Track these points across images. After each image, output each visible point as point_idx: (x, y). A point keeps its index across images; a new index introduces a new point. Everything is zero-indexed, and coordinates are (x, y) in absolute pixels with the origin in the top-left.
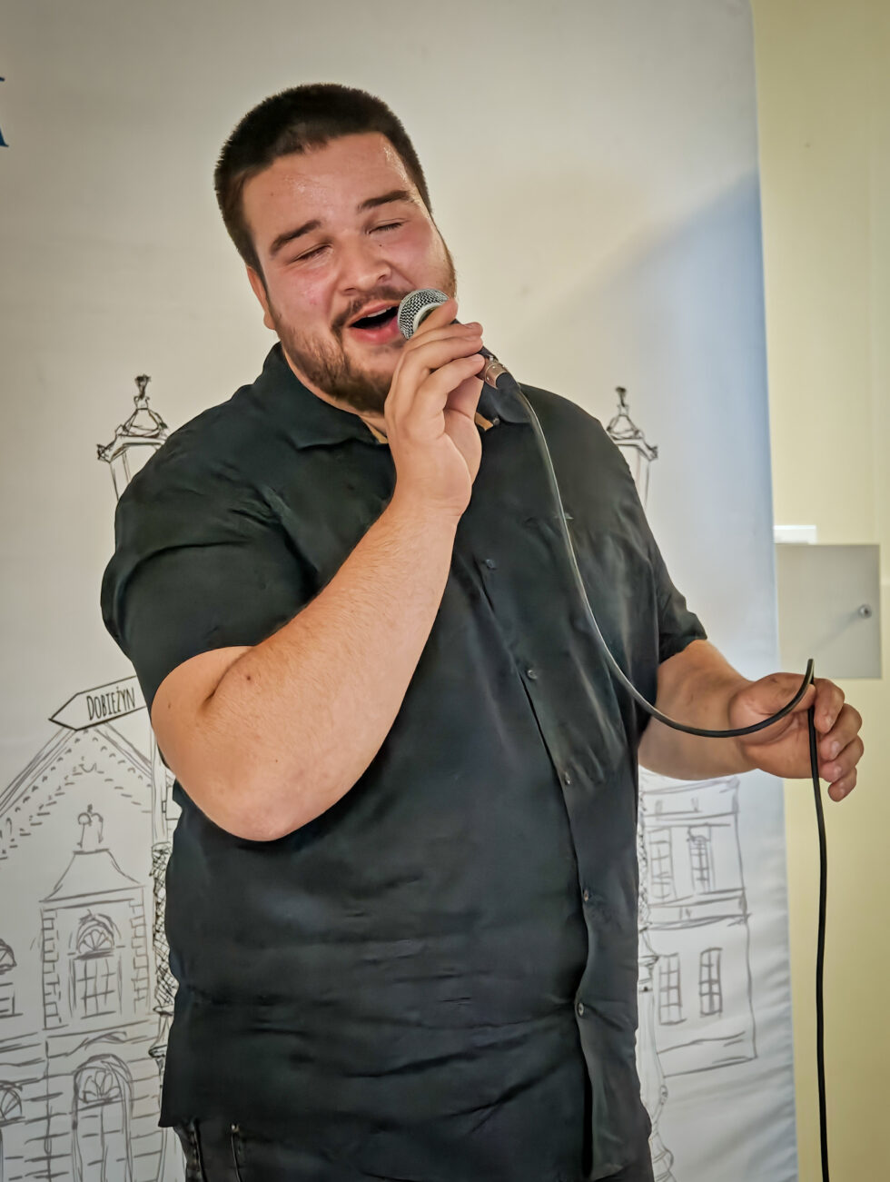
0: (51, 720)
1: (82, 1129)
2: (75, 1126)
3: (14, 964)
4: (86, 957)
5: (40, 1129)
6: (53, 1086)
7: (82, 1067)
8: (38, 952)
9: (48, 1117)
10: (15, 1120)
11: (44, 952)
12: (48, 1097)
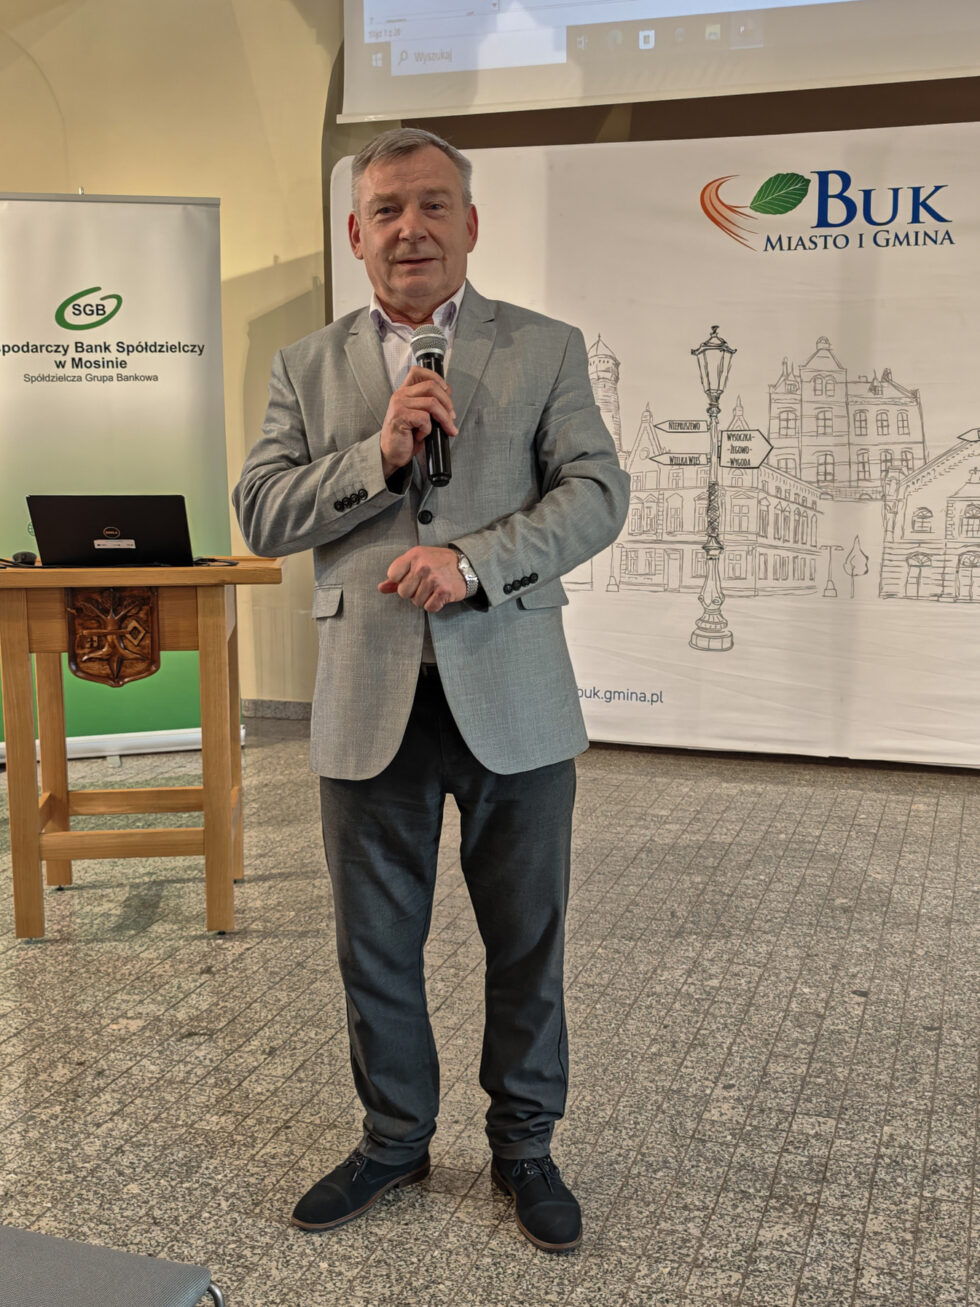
0: (959, 438)
1: (961, 573)
2: (957, 572)
3: (932, 516)
4: (969, 518)
5: (941, 570)
6: (947, 557)
7: (963, 554)
8: (944, 514)
9: (944, 568)
10: (928, 566)
11: (947, 514)
12: (945, 561)
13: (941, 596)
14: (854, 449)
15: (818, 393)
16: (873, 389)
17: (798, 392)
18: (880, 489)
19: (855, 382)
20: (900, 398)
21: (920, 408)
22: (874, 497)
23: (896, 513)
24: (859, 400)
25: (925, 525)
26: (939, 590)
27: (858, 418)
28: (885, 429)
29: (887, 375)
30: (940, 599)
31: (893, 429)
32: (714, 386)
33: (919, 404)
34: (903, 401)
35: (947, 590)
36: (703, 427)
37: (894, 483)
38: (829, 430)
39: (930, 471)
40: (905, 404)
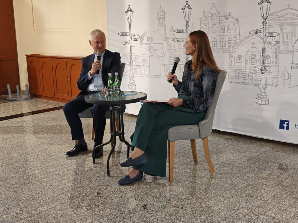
13: (244, 83)
14: (222, 37)
15: (212, 20)
16: (226, 18)
17: (208, 20)
18: (228, 49)
19: (222, 16)
20: (233, 21)
21: (239, 24)
22: (227, 51)
23: (232, 57)
24: (223, 22)
25: (240, 60)
26: (243, 81)
27: (222, 28)
28: (230, 31)
29: (230, 13)
30: (244, 84)
31: (232, 31)
32: (187, 19)
33: (238, 22)
34: (234, 22)
35: (246, 81)
36: (185, 31)
37: (232, 47)
38: (215, 31)
39: (241, 43)
40: (234, 23)
